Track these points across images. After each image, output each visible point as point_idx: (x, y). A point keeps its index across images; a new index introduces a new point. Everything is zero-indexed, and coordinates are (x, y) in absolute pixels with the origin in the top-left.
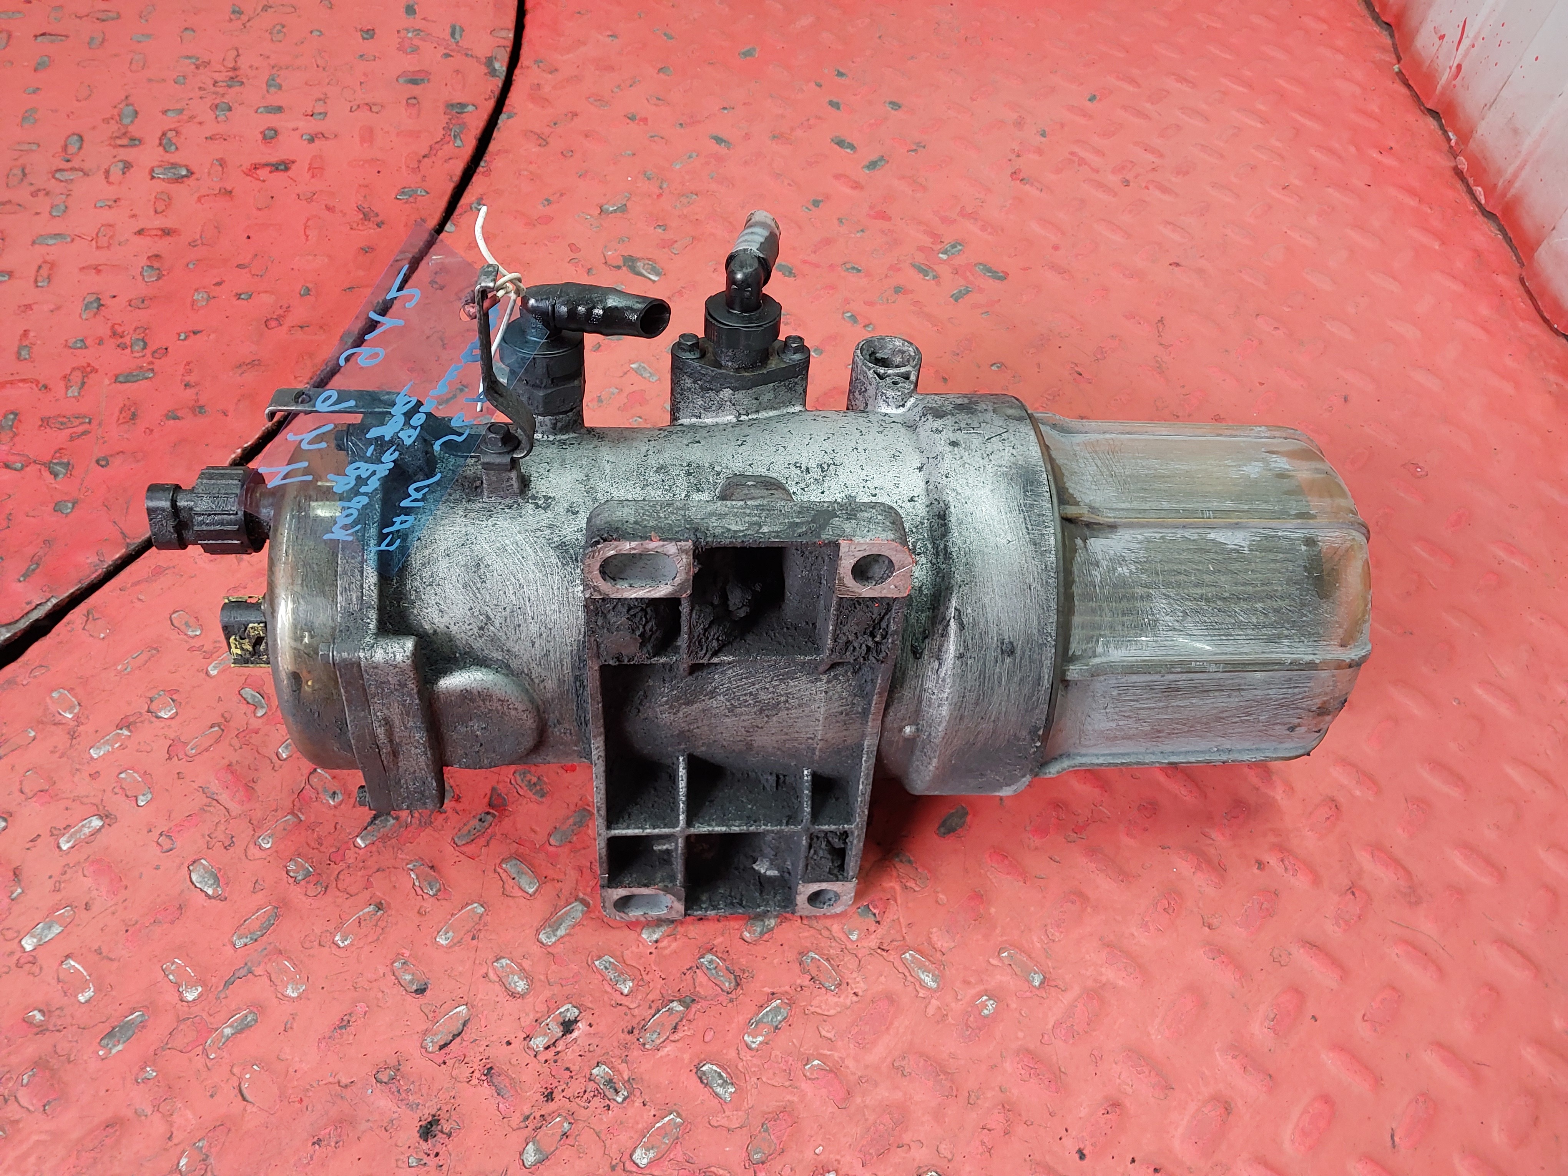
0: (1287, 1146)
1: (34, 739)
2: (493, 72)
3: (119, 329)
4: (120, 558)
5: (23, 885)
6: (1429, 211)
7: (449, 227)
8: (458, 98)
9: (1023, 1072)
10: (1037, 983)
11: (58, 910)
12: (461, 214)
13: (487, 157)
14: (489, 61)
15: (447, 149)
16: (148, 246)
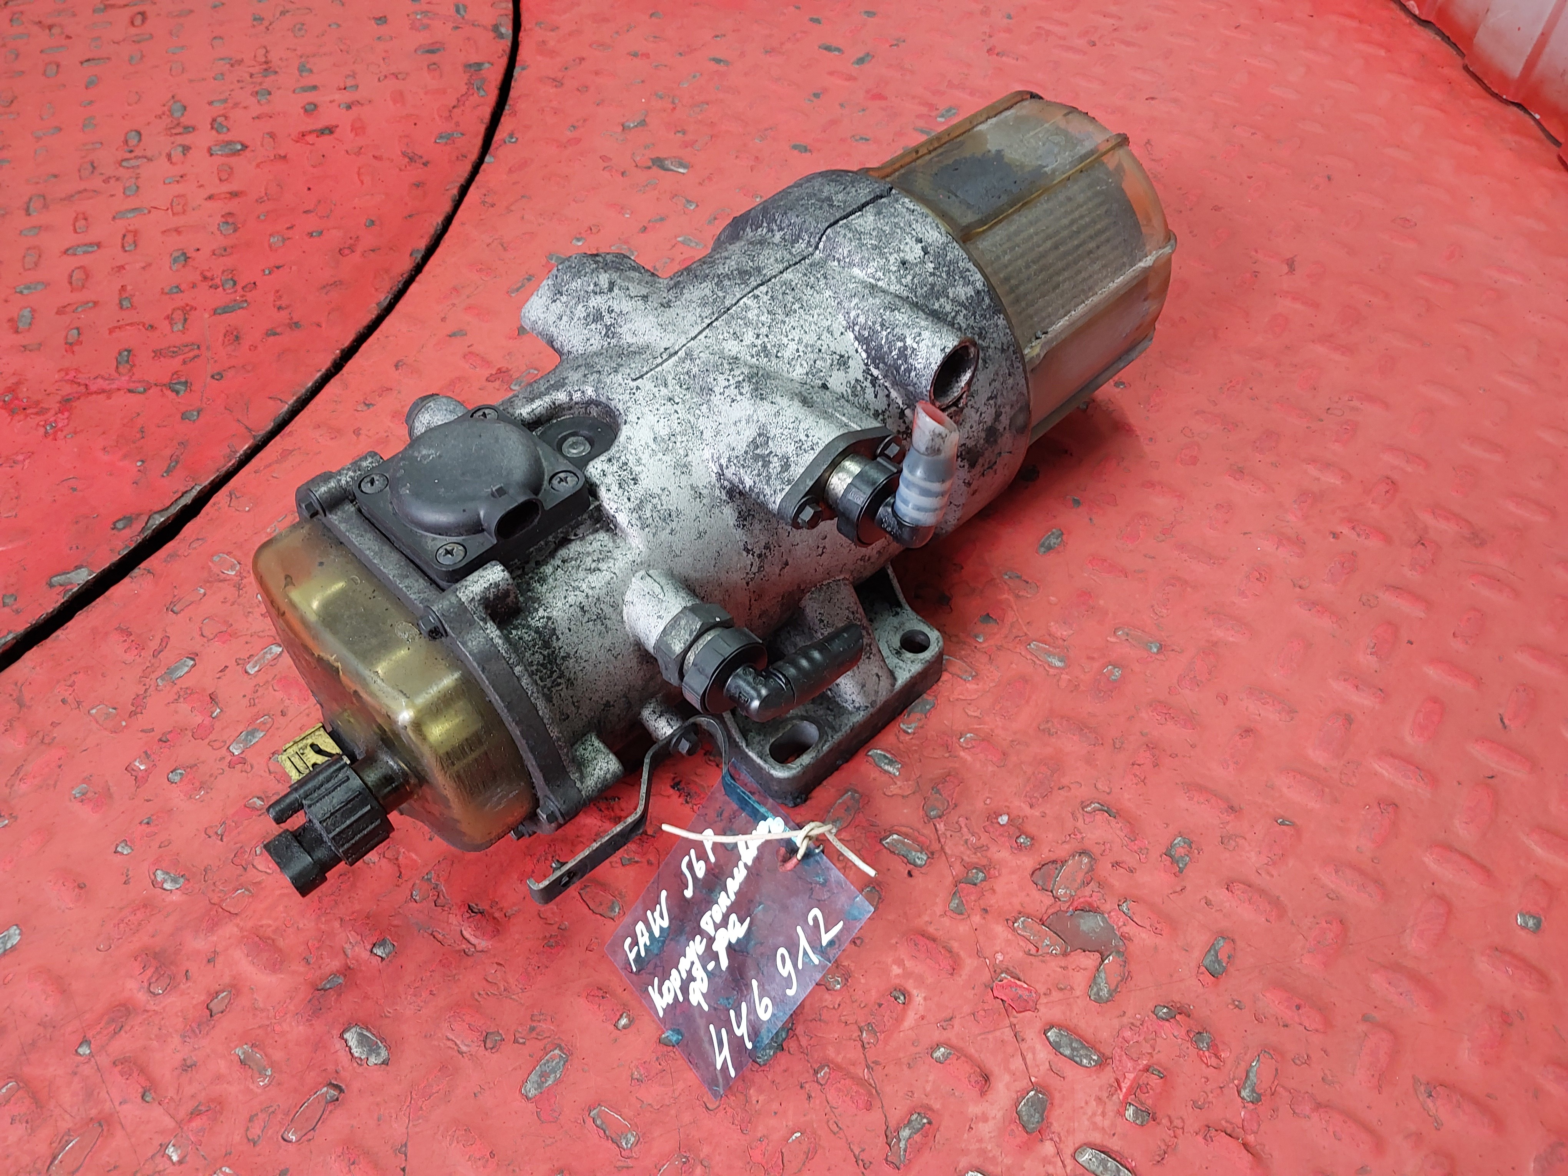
0: (1408, 739)
1: (205, 595)
2: (501, 36)
3: (209, 274)
4: (249, 448)
5: (220, 705)
6: (1370, 28)
7: (488, 159)
8: (474, 58)
9: (1159, 718)
10: (1155, 650)
11: (257, 719)
12: (497, 148)
13: (510, 102)
14: (496, 28)
15: (474, 99)
16: (219, 207)
